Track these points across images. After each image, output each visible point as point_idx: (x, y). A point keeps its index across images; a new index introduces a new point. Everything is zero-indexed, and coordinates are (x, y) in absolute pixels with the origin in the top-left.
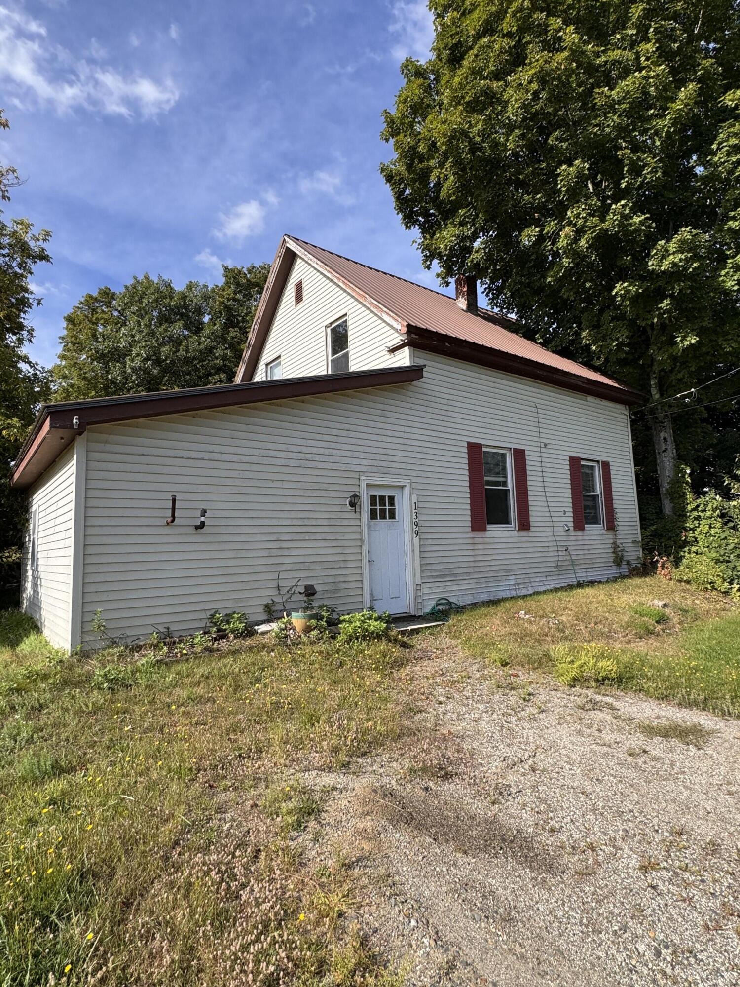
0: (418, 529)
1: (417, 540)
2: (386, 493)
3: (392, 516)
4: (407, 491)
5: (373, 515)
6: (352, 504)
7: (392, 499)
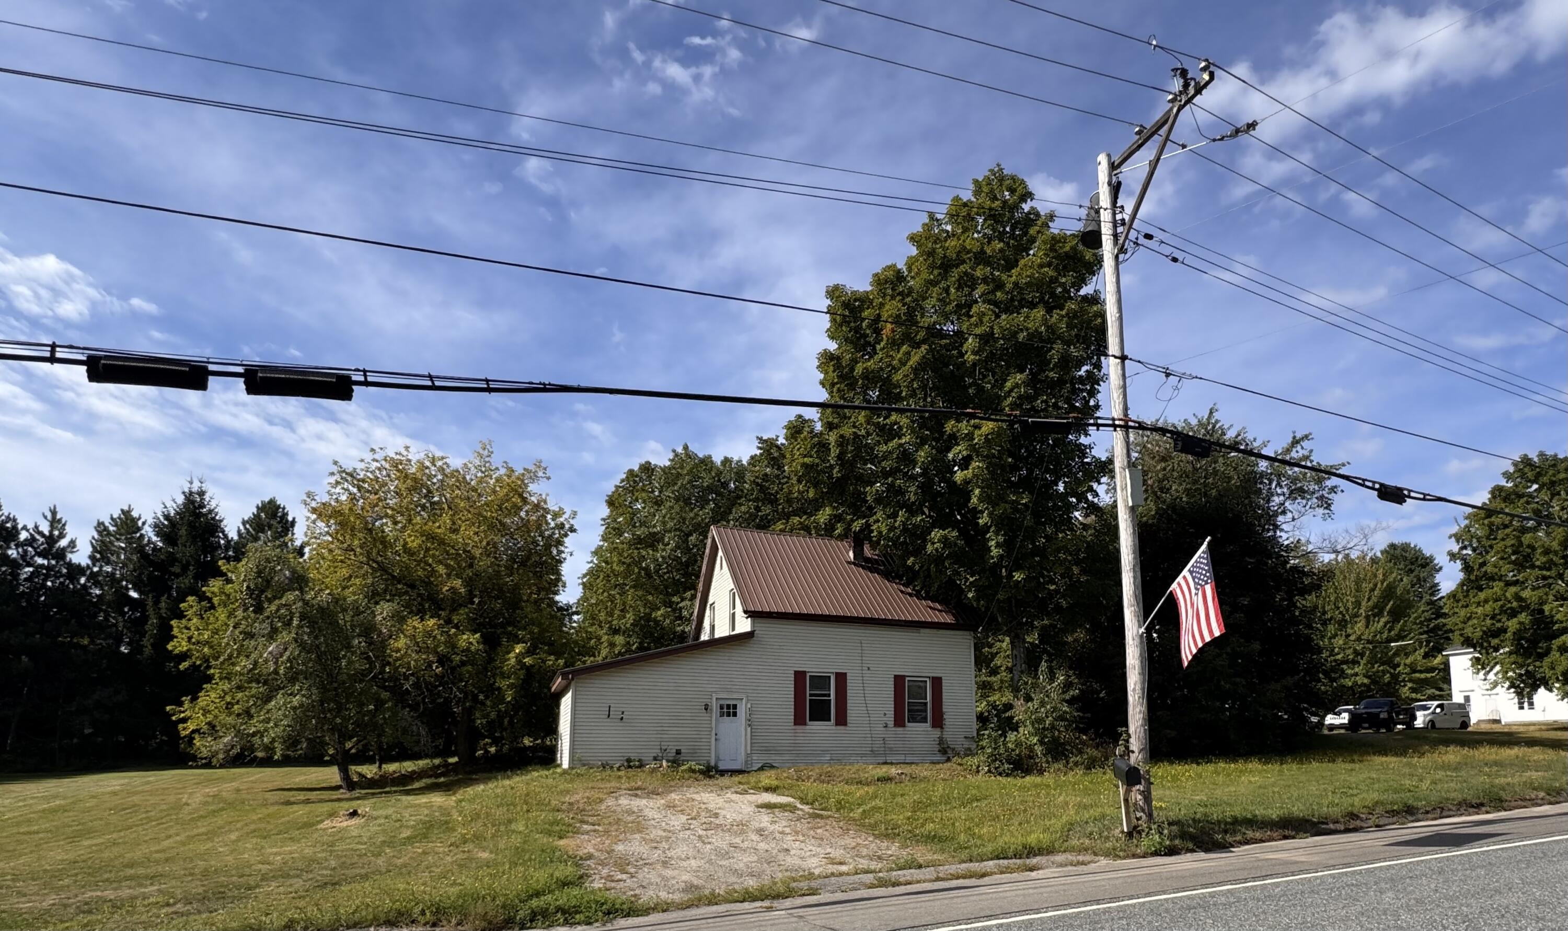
0: (750, 723)
1: (749, 729)
2: (731, 703)
3: (735, 714)
4: (744, 701)
5: (722, 715)
6: (706, 709)
7: (735, 707)
